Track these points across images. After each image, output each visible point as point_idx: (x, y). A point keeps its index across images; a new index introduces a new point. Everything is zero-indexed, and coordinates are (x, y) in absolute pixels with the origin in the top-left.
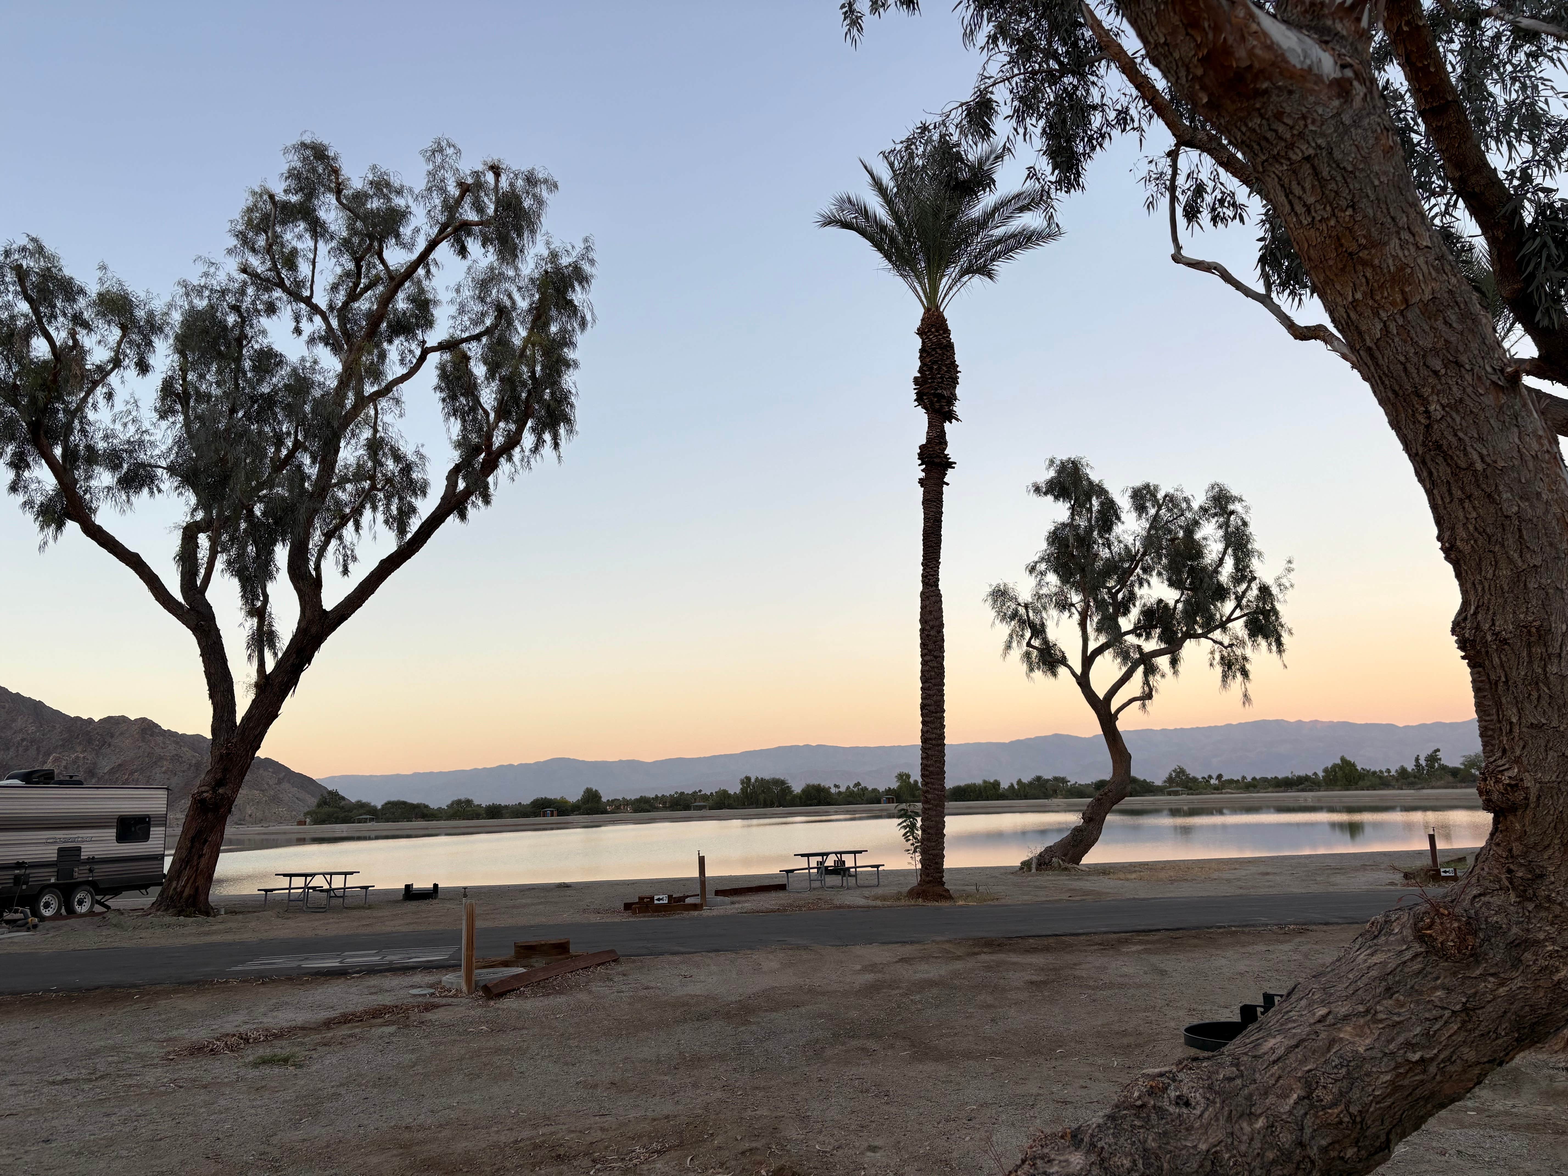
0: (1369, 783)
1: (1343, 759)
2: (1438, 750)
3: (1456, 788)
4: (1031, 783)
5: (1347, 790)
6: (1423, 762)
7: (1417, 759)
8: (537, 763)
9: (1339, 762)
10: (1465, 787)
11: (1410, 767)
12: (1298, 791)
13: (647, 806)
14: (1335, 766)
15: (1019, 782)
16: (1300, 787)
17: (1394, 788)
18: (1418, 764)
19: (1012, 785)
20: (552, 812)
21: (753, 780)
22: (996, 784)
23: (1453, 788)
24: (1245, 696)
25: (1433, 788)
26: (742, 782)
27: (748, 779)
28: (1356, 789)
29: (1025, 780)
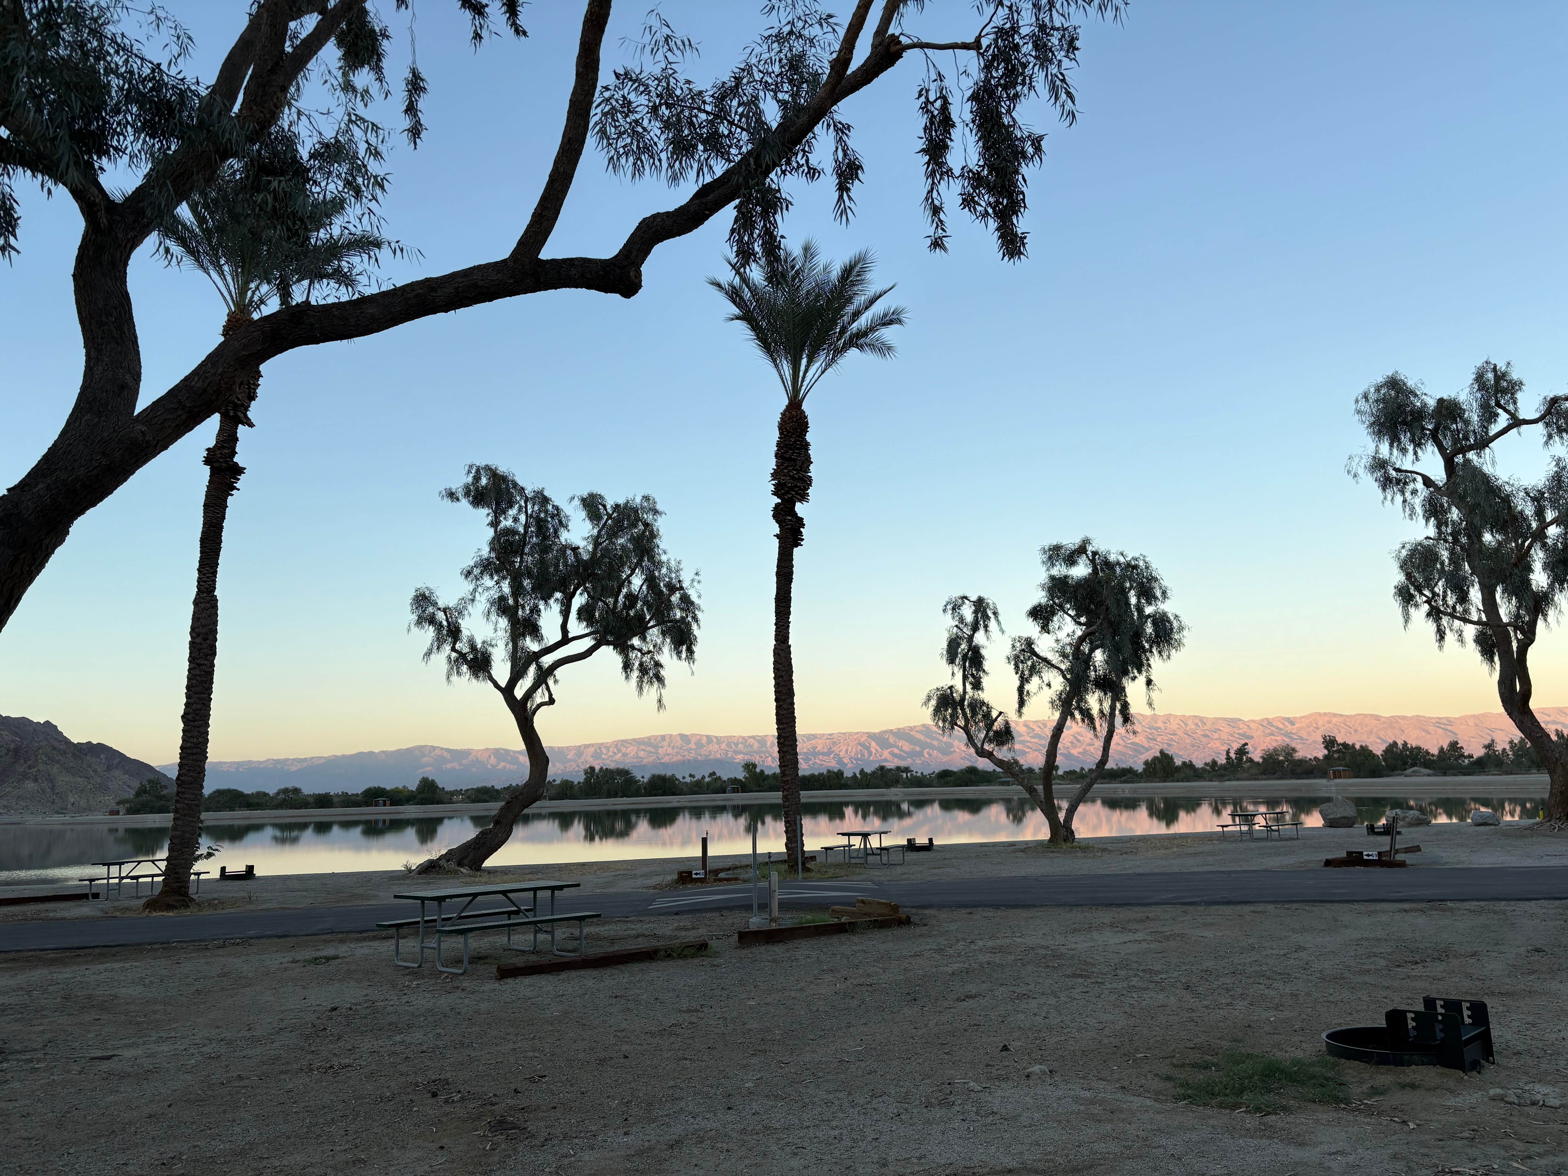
0: (1183, 775)
1: (1162, 752)
2: (1246, 744)
3: (1258, 779)
4: (874, 773)
5: (1165, 781)
6: (1233, 755)
7: (1228, 752)
8: (398, 751)
9: (1158, 754)
10: (1266, 779)
11: (1222, 760)
12: (1122, 782)
13: (486, 797)
14: (1155, 759)
15: (862, 772)
16: (1123, 779)
17: (1206, 780)
18: (1228, 758)
19: (855, 774)
20: (385, 801)
21: (597, 771)
22: (840, 773)
23: (1255, 780)
24: (660, 701)
25: (1238, 779)
26: (586, 772)
27: (592, 769)
28: (1173, 781)
29: (868, 770)
